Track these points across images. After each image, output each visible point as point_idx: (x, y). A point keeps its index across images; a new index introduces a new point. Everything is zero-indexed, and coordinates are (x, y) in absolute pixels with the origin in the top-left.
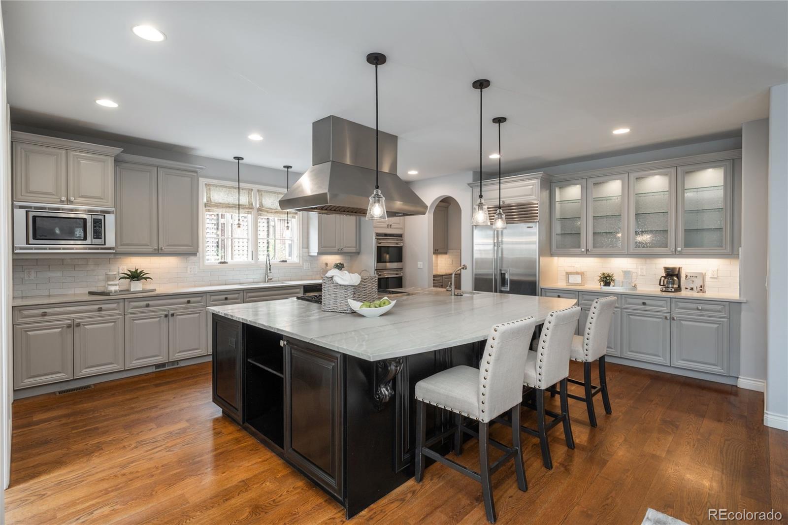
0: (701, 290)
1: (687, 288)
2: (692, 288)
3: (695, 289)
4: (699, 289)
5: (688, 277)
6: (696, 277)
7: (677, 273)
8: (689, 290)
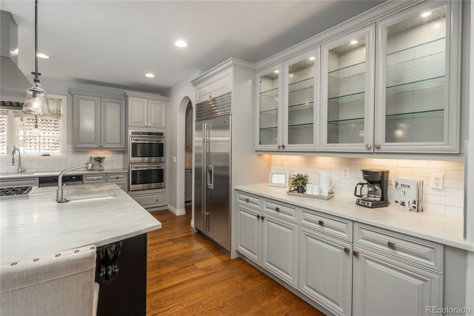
0: (414, 207)
1: (397, 202)
2: (403, 203)
3: (406, 204)
4: (412, 205)
5: (399, 186)
6: (409, 187)
7: (379, 179)
8: (399, 204)
